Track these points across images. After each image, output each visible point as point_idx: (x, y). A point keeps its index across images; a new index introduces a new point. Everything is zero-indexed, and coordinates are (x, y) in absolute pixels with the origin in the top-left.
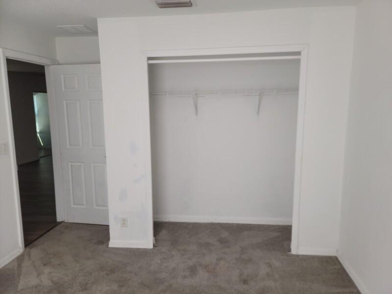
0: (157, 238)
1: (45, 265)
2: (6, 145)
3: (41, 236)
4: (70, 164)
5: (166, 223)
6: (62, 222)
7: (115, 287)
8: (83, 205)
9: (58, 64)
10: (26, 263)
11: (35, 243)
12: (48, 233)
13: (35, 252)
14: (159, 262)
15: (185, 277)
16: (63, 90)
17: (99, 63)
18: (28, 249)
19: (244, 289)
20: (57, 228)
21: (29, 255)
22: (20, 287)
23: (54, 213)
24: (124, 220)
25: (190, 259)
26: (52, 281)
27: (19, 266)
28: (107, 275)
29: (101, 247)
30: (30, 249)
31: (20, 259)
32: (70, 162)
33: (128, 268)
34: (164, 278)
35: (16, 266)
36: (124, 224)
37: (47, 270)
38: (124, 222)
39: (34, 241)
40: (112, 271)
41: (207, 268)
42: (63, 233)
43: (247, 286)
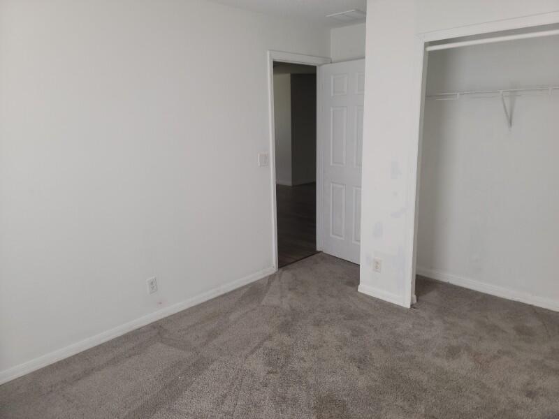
0: (420, 298)
1: (290, 289)
2: (267, 157)
3: (297, 261)
4: (331, 184)
5: (443, 283)
6: (320, 252)
7: (348, 334)
8: (341, 236)
9: (331, 63)
10: (275, 283)
11: (289, 266)
12: (304, 260)
13: (287, 275)
14: (411, 326)
15: (437, 355)
16: (332, 95)
17: (364, 58)
18: (281, 270)
19: (523, 402)
20: (314, 256)
21: (280, 277)
22: (263, 303)
23: (314, 241)
24: (377, 263)
25: (456, 337)
26: (291, 307)
27: (269, 283)
28: (345, 319)
29: (350, 289)
30: (283, 270)
31: (271, 278)
32: (333, 183)
33: (369, 320)
34: (408, 346)
35: (267, 283)
36: (377, 267)
37: (290, 295)
38: (377, 265)
39: (290, 264)
40: (351, 317)
41: (476, 357)
42: (317, 263)
43: (530, 400)
